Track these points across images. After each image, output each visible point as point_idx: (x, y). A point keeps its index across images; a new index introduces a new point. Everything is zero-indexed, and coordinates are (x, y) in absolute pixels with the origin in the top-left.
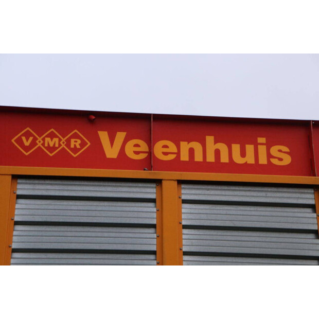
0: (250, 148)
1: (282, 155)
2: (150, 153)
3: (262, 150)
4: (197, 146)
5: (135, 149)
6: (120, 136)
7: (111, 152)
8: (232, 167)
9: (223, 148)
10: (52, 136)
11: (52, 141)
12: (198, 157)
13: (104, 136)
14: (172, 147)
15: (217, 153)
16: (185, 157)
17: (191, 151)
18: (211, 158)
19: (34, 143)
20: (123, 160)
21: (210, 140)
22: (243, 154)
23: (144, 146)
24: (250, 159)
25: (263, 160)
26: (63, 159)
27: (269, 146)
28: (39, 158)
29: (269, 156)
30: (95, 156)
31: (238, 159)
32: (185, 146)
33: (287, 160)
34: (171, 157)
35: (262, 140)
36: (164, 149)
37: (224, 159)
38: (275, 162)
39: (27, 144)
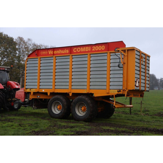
0: (64, 51)
1: (67, 51)
3: (65, 51)
4: (58, 51)
6: (51, 51)
8: (62, 54)
9: (61, 51)
10: (44, 52)
12: (58, 53)
13: (49, 51)
15: (61, 52)
16: (57, 53)
19: (42, 53)
20: (51, 54)
21: (60, 50)
23: (53, 52)
24: (64, 52)
26: (45, 55)
28: (43, 55)
29: (66, 51)
30: (48, 54)
31: (63, 53)
32: (57, 51)
33: (68, 52)
35: (65, 49)
36: (55, 52)
38: (67, 52)
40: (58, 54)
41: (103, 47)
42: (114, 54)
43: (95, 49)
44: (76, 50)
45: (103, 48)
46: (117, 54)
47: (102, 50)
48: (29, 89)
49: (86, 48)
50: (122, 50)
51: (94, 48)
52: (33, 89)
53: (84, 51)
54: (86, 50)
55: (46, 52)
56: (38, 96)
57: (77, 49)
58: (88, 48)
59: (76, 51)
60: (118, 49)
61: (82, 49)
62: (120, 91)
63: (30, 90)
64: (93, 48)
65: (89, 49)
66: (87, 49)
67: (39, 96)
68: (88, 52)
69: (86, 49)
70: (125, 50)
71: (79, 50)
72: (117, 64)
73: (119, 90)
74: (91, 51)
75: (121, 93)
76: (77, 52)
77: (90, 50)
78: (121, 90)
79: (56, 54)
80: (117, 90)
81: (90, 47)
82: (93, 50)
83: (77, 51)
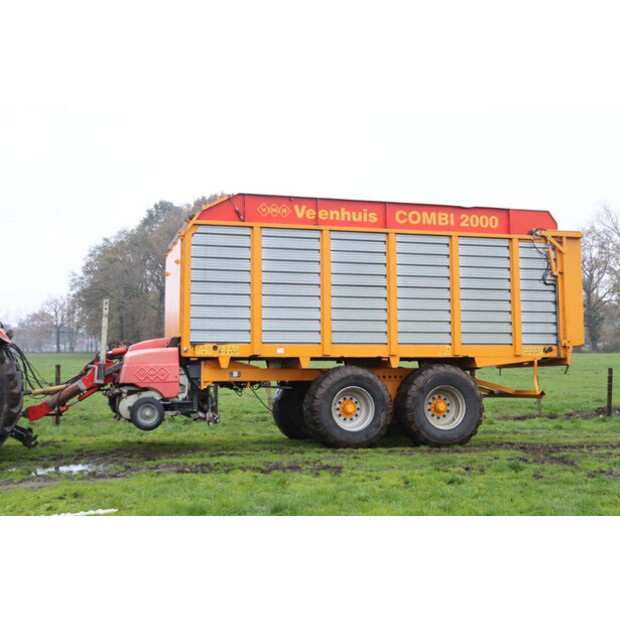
0: (360, 214)
1: (373, 217)
2: (317, 216)
3: (365, 215)
4: (337, 213)
5: (310, 214)
6: (304, 208)
7: (300, 215)
8: (352, 223)
9: (348, 213)
10: (274, 207)
11: (274, 210)
12: (338, 218)
13: (296, 207)
14: (326, 213)
15: (346, 216)
16: (332, 218)
17: (335, 215)
18: (343, 218)
19: (267, 211)
20: (305, 220)
21: (343, 209)
22: (357, 217)
23: (314, 213)
24: (360, 219)
25: (365, 220)
26: (279, 219)
27: (368, 213)
28: (269, 218)
29: (368, 218)
30: (293, 218)
31: (355, 219)
32: (332, 213)
33: (375, 220)
34: (325, 218)
35: (365, 210)
36: (323, 214)
37: (349, 219)
38: (370, 220)
39: (264, 210)
40: (334, 222)
41: (494, 220)
42: (531, 245)
43: (468, 222)
44: (406, 217)
45: (494, 224)
46: (537, 245)
47: (489, 229)
48: (212, 346)
49: (440, 214)
50: (553, 237)
51: (464, 218)
52: (229, 346)
53: (435, 223)
54: (441, 223)
55: (285, 211)
56: (231, 374)
57: (408, 213)
58: (446, 215)
59: (405, 221)
60: (544, 233)
61: (428, 218)
62: (550, 350)
63: (215, 348)
64: (462, 217)
65: (449, 219)
66: (444, 219)
67: (235, 374)
68: (448, 228)
69: (440, 219)
70: (561, 237)
71: (415, 218)
72: (539, 275)
73: (547, 347)
74: (457, 227)
75: (553, 354)
76: (408, 225)
77: (452, 223)
78: (554, 348)
79: (328, 222)
80: (542, 347)
81: (452, 216)
82: (463, 224)
83: (408, 222)
